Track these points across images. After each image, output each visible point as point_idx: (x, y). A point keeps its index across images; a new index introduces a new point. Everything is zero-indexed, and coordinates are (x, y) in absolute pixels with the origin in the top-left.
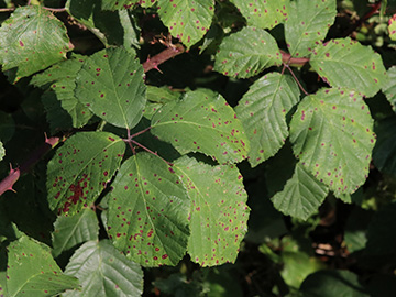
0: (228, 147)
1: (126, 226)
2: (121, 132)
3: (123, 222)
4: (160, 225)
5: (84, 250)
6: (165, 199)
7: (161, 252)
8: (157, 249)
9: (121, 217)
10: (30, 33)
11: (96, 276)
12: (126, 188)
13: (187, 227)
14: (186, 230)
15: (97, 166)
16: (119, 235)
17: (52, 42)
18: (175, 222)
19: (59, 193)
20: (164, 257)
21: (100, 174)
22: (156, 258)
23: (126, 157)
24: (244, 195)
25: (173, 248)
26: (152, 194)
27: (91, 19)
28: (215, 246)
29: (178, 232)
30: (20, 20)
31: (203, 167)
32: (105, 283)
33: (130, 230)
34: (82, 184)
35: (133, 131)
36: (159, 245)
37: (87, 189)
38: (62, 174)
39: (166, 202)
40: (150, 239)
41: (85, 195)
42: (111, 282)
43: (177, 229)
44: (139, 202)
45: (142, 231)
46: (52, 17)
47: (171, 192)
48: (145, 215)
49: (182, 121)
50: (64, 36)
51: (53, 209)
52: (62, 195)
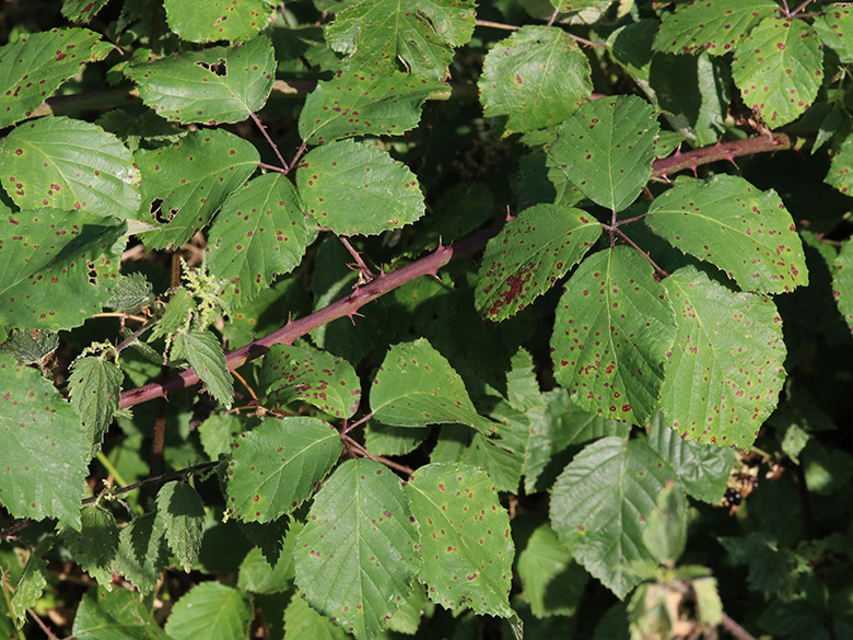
0: (763, 268)
1: (577, 351)
2: (602, 214)
3: (573, 344)
4: (625, 358)
5: (602, 449)
6: (639, 319)
7: (622, 400)
8: (617, 395)
9: (572, 336)
10: (535, 66)
11: (612, 495)
12: (586, 293)
13: (661, 365)
14: (659, 371)
15: (551, 254)
16: (564, 363)
17: (566, 85)
18: (646, 356)
19: (491, 286)
20: (626, 409)
21: (551, 266)
22: (613, 409)
23: (596, 248)
24: (781, 351)
25: (639, 396)
26: (621, 310)
27: (646, 69)
28: (713, 414)
29: (648, 372)
30: (525, 45)
31: (716, 290)
32: (624, 509)
33: (582, 357)
34: (524, 277)
35: (621, 216)
36: (621, 389)
37: (529, 284)
38: (502, 260)
39: (640, 324)
40: (608, 377)
41: (524, 292)
42: (633, 509)
43: (646, 368)
44: (601, 319)
45: (598, 363)
46: (575, 48)
47: (650, 310)
48: (607, 339)
49: (697, 214)
50: (586, 78)
51: (479, 308)
52: (494, 289)
